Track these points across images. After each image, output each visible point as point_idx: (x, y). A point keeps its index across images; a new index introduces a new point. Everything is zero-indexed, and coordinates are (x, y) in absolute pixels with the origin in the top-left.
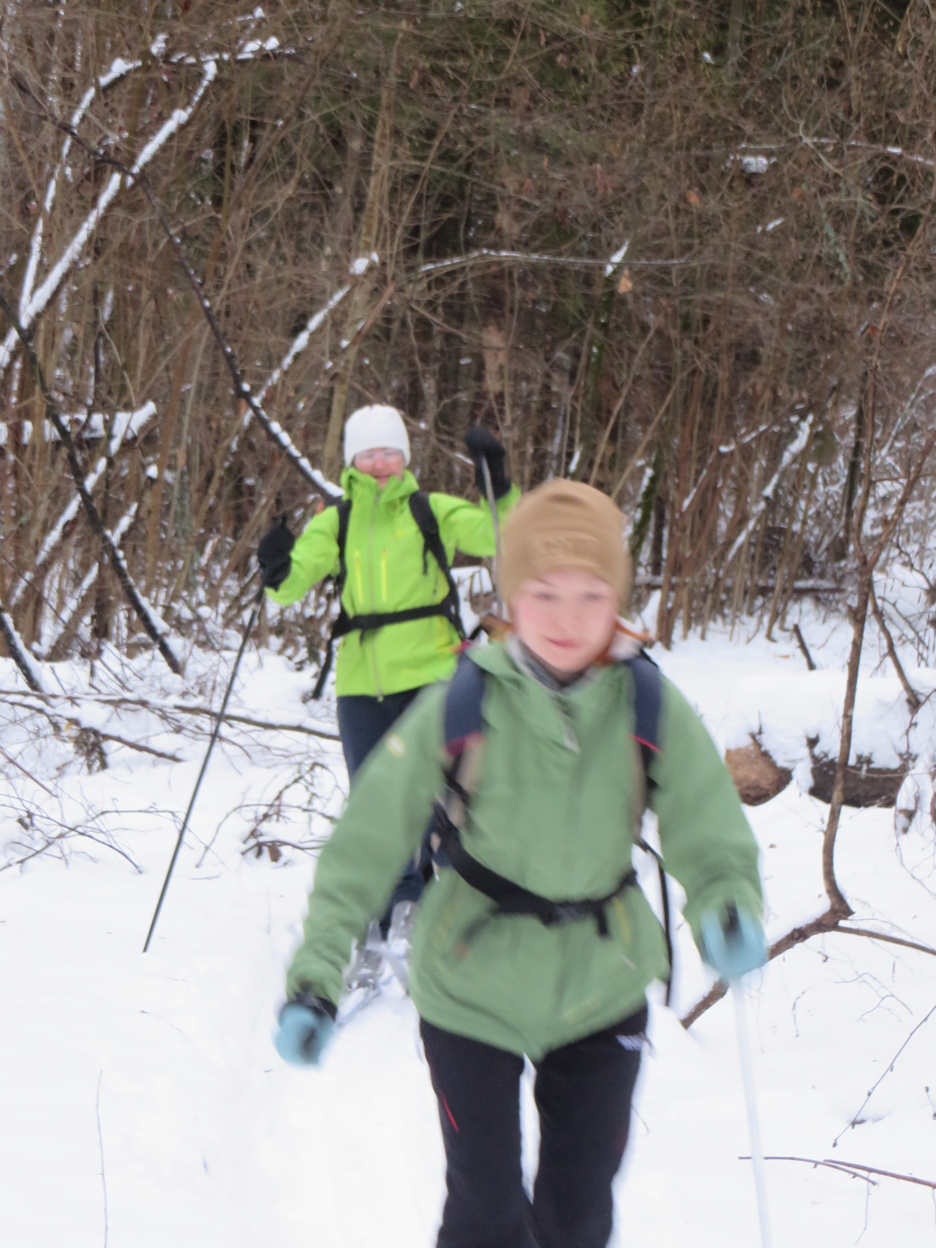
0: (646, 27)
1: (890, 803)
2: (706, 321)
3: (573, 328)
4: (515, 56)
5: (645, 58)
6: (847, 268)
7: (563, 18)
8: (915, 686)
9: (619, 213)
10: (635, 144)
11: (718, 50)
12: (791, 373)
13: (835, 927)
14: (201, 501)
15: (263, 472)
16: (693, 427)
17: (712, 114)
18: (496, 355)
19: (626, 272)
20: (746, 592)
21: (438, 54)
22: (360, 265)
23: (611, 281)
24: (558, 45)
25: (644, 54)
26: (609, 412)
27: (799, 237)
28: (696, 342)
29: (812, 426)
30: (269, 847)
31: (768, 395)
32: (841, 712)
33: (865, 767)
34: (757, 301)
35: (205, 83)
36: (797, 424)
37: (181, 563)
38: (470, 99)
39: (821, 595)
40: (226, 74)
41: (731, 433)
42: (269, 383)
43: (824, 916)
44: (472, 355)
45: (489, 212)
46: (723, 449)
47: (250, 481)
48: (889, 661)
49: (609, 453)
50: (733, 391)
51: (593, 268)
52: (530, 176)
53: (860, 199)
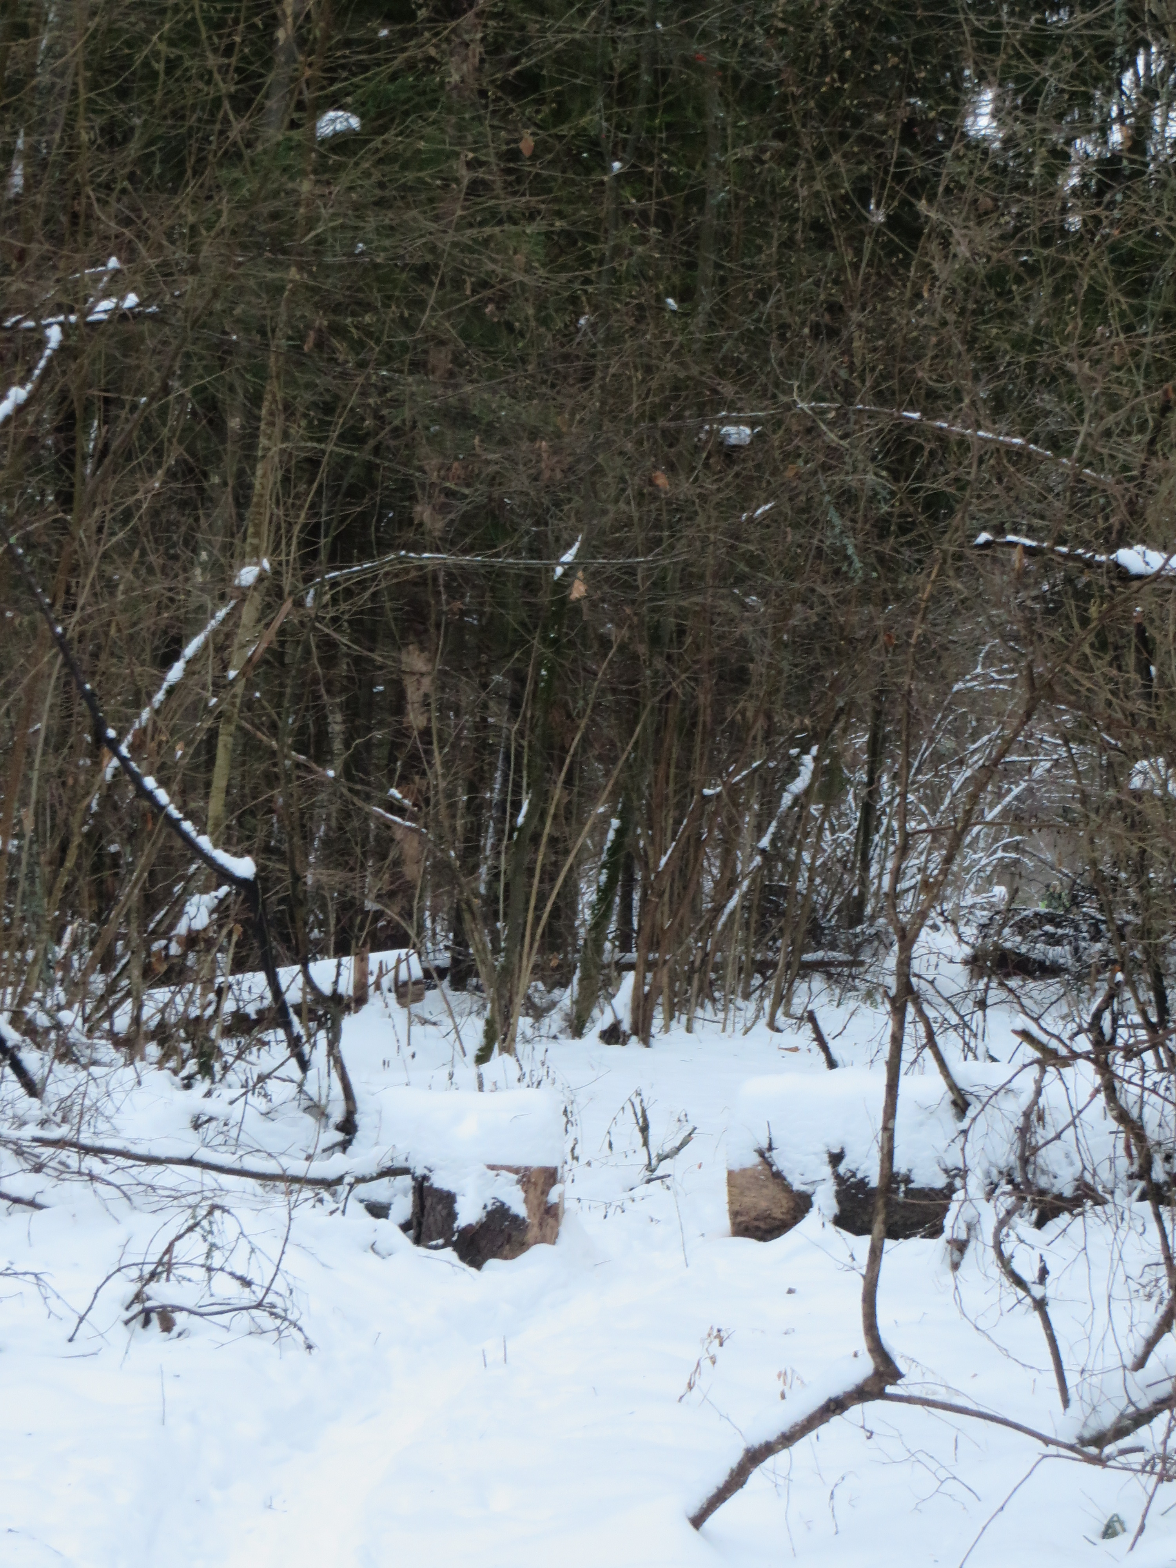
0: (595, 268)
1: (935, 1232)
2: (681, 632)
3: (515, 645)
4: (433, 309)
5: (595, 308)
6: (858, 565)
7: (494, 261)
8: (962, 1084)
9: (569, 500)
10: (585, 414)
11: (685, 295)
12: (788, 693)
13: (882, 1395)
14: (55, 874)
15: (132, 837)
16: (669, 765)
17: (682, 375)
18: (419, 682)
19: (580, 574)
20: (741, 969)
21: (337, 309)
22: (247, 575)
23: (562, 586)
24: (487, 293)
25: (594, 302)
26: (565, 750)
27: (796, 526)
28: (669, 658)
29: (816, 759)
30: (159, 1313)
31: (761, 723)
32: (880, 1124)
33: (903, 1188)
34: (744, 606)
35: (48, 352)
36: (798, 756)
37: (30, 954)
38: (379, 365)
39: (833, 970)
40: (73, 341)
41: (717, 770)
42: (137, 726)
43: (866, 1381)
44: (387, 683)
45: (407, 503)
46: (707, 792)
47: (114, 848)
48: (928, 1053)
49: (565, 801)
50: (719, 719)
51: (539, 571)
52: (456, 459)
53: (870, 477)
